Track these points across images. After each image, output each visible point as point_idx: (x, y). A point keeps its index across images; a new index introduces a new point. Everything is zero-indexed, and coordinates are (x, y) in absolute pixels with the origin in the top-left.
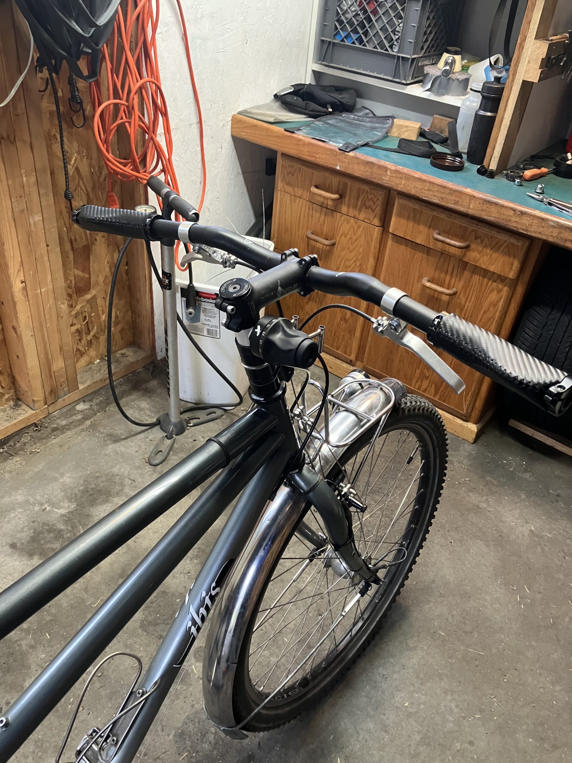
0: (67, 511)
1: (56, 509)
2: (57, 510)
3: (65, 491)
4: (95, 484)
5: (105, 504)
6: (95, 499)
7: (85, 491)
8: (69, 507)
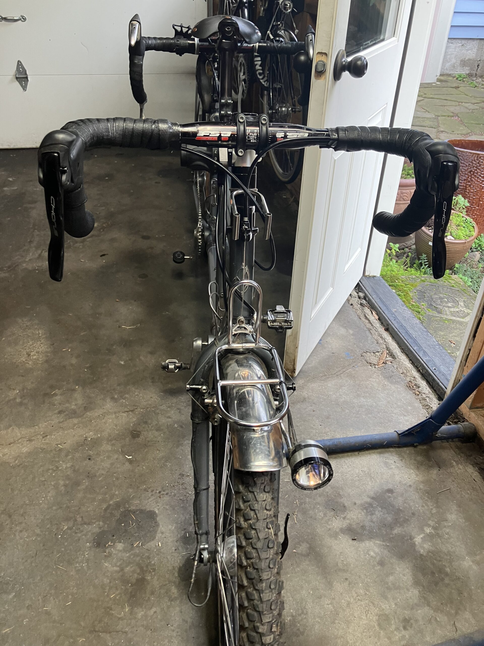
0: (417, 543)
1: (424, 537)
2: (422, 536)
3: (449, 553)
4: (448, 584)
5: (413, 579)
6: (424, 575)
7: (441, 571)
8: (424, 548)
